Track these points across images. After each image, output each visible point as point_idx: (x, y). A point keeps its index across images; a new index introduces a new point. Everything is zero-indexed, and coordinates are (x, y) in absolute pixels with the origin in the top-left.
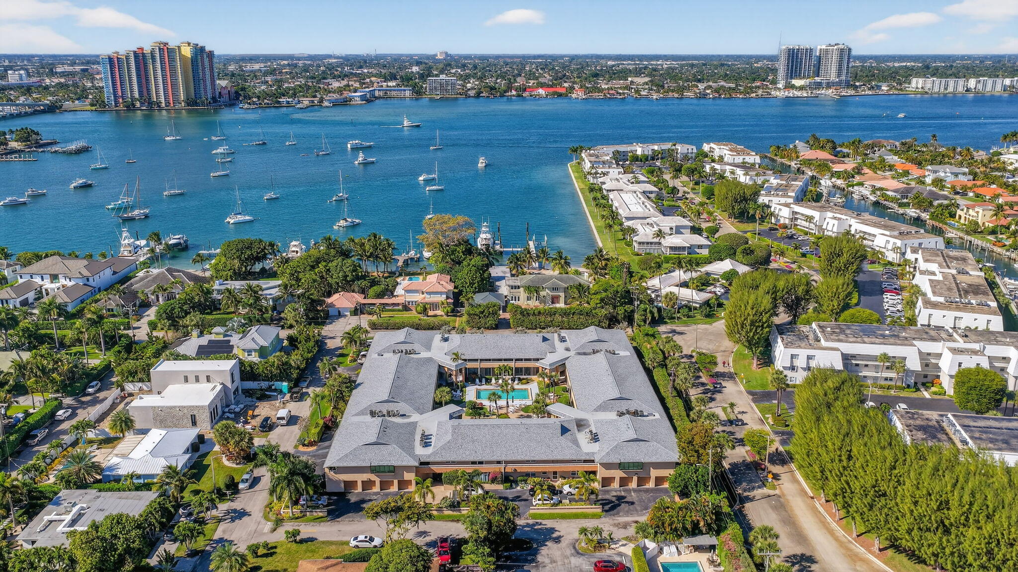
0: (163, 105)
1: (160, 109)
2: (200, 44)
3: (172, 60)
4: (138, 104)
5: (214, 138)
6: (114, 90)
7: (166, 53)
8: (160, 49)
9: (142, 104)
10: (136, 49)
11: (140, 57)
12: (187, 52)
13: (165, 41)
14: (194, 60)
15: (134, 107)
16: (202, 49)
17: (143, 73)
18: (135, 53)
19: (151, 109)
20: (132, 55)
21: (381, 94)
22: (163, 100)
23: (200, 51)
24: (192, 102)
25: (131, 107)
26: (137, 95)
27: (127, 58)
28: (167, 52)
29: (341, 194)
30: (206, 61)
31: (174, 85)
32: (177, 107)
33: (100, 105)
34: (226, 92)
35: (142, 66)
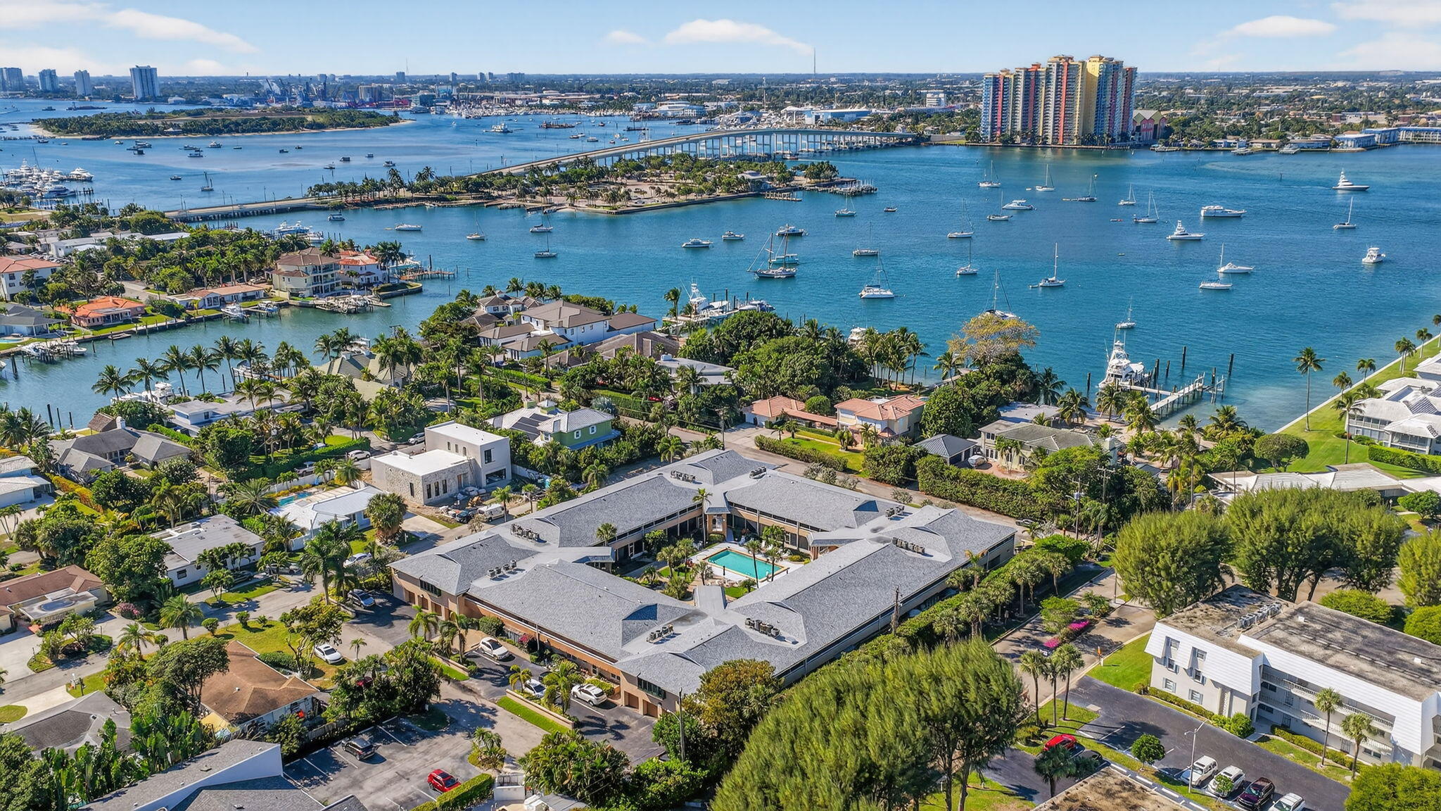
0: (1050, 141)
1: (1045, 146)
2: (1117, 58)
3: (1071, 80)
4: (1018, 139)
5: (1039, 189)
6: (992, 119)
7: (1065, 71)
8: (1059, 65)
9: (1023, 139)
10: (1029, 66)
11: (1032, 78)
12: (1094, 69)
13: (1068, 54)
14: (1102, 80)
15: (1013, 142)
16: (1117, 66)
17: (1032, 98)
18: (1027, 71)
19: (1032, 148)
20: (1022, 74)
21: (1411, 136)
22: (1050, 137)
23: (1112, 68)
24: (1088, 139)
25: (1008, 143)
26: (1019, 128)
27: (1016, 78)
28: (1068, 69)
29: (1054, 278)
30: (1121, 82)
31: (1069, 116)
32: (1066, 145)
33: (974, 139)
34: (1151, 126)
35: (1032, 89)
